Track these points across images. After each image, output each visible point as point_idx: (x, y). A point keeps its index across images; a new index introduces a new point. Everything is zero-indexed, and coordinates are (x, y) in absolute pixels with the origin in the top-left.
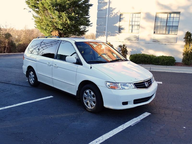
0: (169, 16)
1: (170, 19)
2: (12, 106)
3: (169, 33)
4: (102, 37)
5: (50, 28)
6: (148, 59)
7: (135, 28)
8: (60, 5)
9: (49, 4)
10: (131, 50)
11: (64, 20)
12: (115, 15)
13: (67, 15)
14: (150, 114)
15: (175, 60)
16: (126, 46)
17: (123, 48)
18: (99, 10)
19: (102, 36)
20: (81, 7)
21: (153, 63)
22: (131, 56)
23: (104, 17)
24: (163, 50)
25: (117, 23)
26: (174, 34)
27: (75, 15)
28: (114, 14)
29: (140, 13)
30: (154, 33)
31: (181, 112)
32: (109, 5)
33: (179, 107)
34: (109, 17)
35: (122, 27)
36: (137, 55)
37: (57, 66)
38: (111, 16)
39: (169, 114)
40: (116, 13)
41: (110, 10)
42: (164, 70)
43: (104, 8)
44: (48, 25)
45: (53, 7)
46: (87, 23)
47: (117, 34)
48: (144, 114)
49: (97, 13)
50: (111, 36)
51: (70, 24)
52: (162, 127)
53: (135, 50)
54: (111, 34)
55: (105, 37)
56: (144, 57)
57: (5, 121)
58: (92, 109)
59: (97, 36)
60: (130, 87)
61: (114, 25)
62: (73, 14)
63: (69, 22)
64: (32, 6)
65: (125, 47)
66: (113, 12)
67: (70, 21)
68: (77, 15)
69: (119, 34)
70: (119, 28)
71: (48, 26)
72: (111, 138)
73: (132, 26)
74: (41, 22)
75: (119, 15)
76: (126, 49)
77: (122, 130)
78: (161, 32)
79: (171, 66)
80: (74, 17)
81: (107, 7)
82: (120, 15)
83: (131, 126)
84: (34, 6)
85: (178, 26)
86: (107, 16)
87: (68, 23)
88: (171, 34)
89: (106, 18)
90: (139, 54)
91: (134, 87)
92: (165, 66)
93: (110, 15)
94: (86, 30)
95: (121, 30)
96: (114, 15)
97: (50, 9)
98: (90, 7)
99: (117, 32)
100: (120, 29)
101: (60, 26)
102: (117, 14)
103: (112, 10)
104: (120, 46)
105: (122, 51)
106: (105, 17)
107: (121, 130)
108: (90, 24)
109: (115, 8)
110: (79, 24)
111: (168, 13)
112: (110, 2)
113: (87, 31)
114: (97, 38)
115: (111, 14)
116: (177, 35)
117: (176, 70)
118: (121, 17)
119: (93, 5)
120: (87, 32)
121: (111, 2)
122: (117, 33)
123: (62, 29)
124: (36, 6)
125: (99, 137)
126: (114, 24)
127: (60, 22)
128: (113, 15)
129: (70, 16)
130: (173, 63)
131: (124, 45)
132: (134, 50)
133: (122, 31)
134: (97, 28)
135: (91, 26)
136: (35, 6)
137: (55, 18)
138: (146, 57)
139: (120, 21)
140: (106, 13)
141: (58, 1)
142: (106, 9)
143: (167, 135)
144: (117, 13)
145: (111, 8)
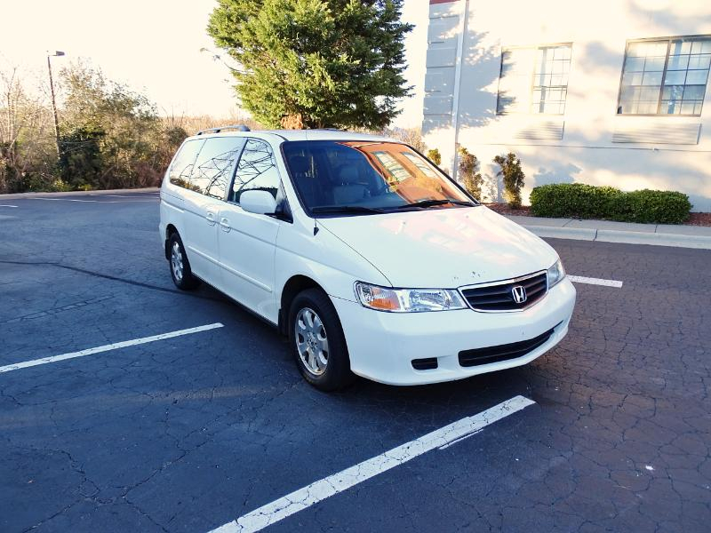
0: (672, 52)
1: (676, 61)
2: (78, 354)
3: (671, 111)
4: (443, 130)
5: (277, 107)
6: (591, 202)
7: (553, 95)
8: (304, 32)
9: (270, 29)
10: (537, 173)
11: (317, 78)
12: (485, 56)
13: (324, 60)
14: (532, 402)
15: (689, 204)
16: (517, 158)
17: (510, 164)
18: (434, 42)
19: (441, 127)
20: (374, 34)
21: (611, 216)
22: (535, 190)
23: (449, 65)
24: (646, 170)
25: (490, 82)
26: (691, 113)
27: (352, 61)
28: (481, 52)
29: (570, 45)
30: (619, 111)
31: (657, 401)
32: (466, 23)
33: (658, 380)
34: (466, 63)
35: (507, 95)
36: (554, 187)
37: (228, 226)
38: (471, 59)
39: (606, 407)
40: (487, 49)
41: (470, 39)
42: (645, 238)
43: (450, 34)
44: (269, 97)
45: (281, 38)
46: (394, 87)
47: (489, 119)
48: (506, 402)
49: (427, 51)
50: (472, 128)
51: (336, 90)
52: (556, 461)
53: (550, 173)
54: (470, 120)
55: (452, 130)
56: (579, 195)
57: (22, 405)
58: (319, 378)
59: (426, 128)
60: (448, 303)
61: (482, 90)
62: (344, 57)
63: (330, 84)
64: (222, 39)
65: (515, 162)
66: (478, 45)
67: (335, 81)
68: (358, 62)
69: (497, 118)
70: (498, 97)
71: (269, 100)
72: (338, 496)
73: (543, 89)
74: (251, 89)
75: (497, 54)
76: (519, 169)
77: (398, 463)
78: (645, 108)
79: (675, 223)
80: (346, 67)
81: (459, 30)
82: (503, 55)
83: (436, 449)
84: (226, 38)
85: (705, 85)
86: (459, 59)
87: (328, 88)
88: (680, 115)
89: (454, 66)
90: (564, 186)
91: (464, 305)
92: (652, 226)
93: (469, 57)
94: (395, 110)
95: (505, 107)
96: (482, 57)
97: (271, 45)
98: (404, 34)
99: (490, 111)
100: (500, 104)
101: (305, 98)
102: (492, 53)
103: (475, 42)
104: (499, 160)
105: (505, 173)
106: (452, 64)
107: (395, 463)
108: (405, 91)
109: (484, 31)
110: (366, 89)
111: (671, 40)
112: (467, 14)
113: (396, 113)
114: (426, 135)
115: (471, 55)
116: (699, 116)
117: (689, 240)
118: (505, 62)
119: (414, 28)
120: (398, 116)
121: (471, 13)
122: (492, 116)
123: (314, 109)
124: (233, 40)
125: (294, 490)
126: (483, 87)
127: (303, 86)
128: (478, 57)
129: (335, 64)
130: (681, 215)
131: (511, 156)
132: (548, 170)
133: (507, 108)
134: (426, 101)
135: (411, 96)
136: (230, 40)
137: (289, 72)
138: (585, 195)
139: (501, 77)
140: (456, 50)
141: (296, 19)
142: (456, 36)
143: (567, 497)
144: (492, 48)
145: (473, 33)
